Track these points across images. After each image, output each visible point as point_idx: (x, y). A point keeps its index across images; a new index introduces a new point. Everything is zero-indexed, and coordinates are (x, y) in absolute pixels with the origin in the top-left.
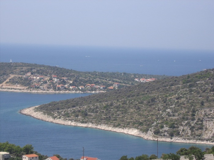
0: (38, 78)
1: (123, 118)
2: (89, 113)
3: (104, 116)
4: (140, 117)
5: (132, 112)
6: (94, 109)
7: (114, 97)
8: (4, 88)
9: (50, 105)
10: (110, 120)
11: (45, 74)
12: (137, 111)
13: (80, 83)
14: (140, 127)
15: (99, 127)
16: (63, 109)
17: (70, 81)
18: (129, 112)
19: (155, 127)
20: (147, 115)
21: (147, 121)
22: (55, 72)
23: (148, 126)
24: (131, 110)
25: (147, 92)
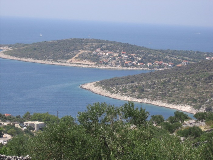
0: (107, 54)
1: (179, 95)
2: (146, 89)
3: (160, 92)
4: (195, 93)
5: (188, 89)
6: (152, 85)
7: (173, 73)
8: (72, 63)
9: (111, 80)
10: (165, 96)
11: (114, 50)
12: (193, 88)
13: (148, 60)
14: (194, 104)
15: (154, 103)
16: (121, 84)
17: (139, 58)
18: (185, 89)
19: (208, 104)
20: (203, 92)
21: (201, 98)
22: (125, 49)
23: (202, 103)
24: (188, 86)
25: (206, 70)
